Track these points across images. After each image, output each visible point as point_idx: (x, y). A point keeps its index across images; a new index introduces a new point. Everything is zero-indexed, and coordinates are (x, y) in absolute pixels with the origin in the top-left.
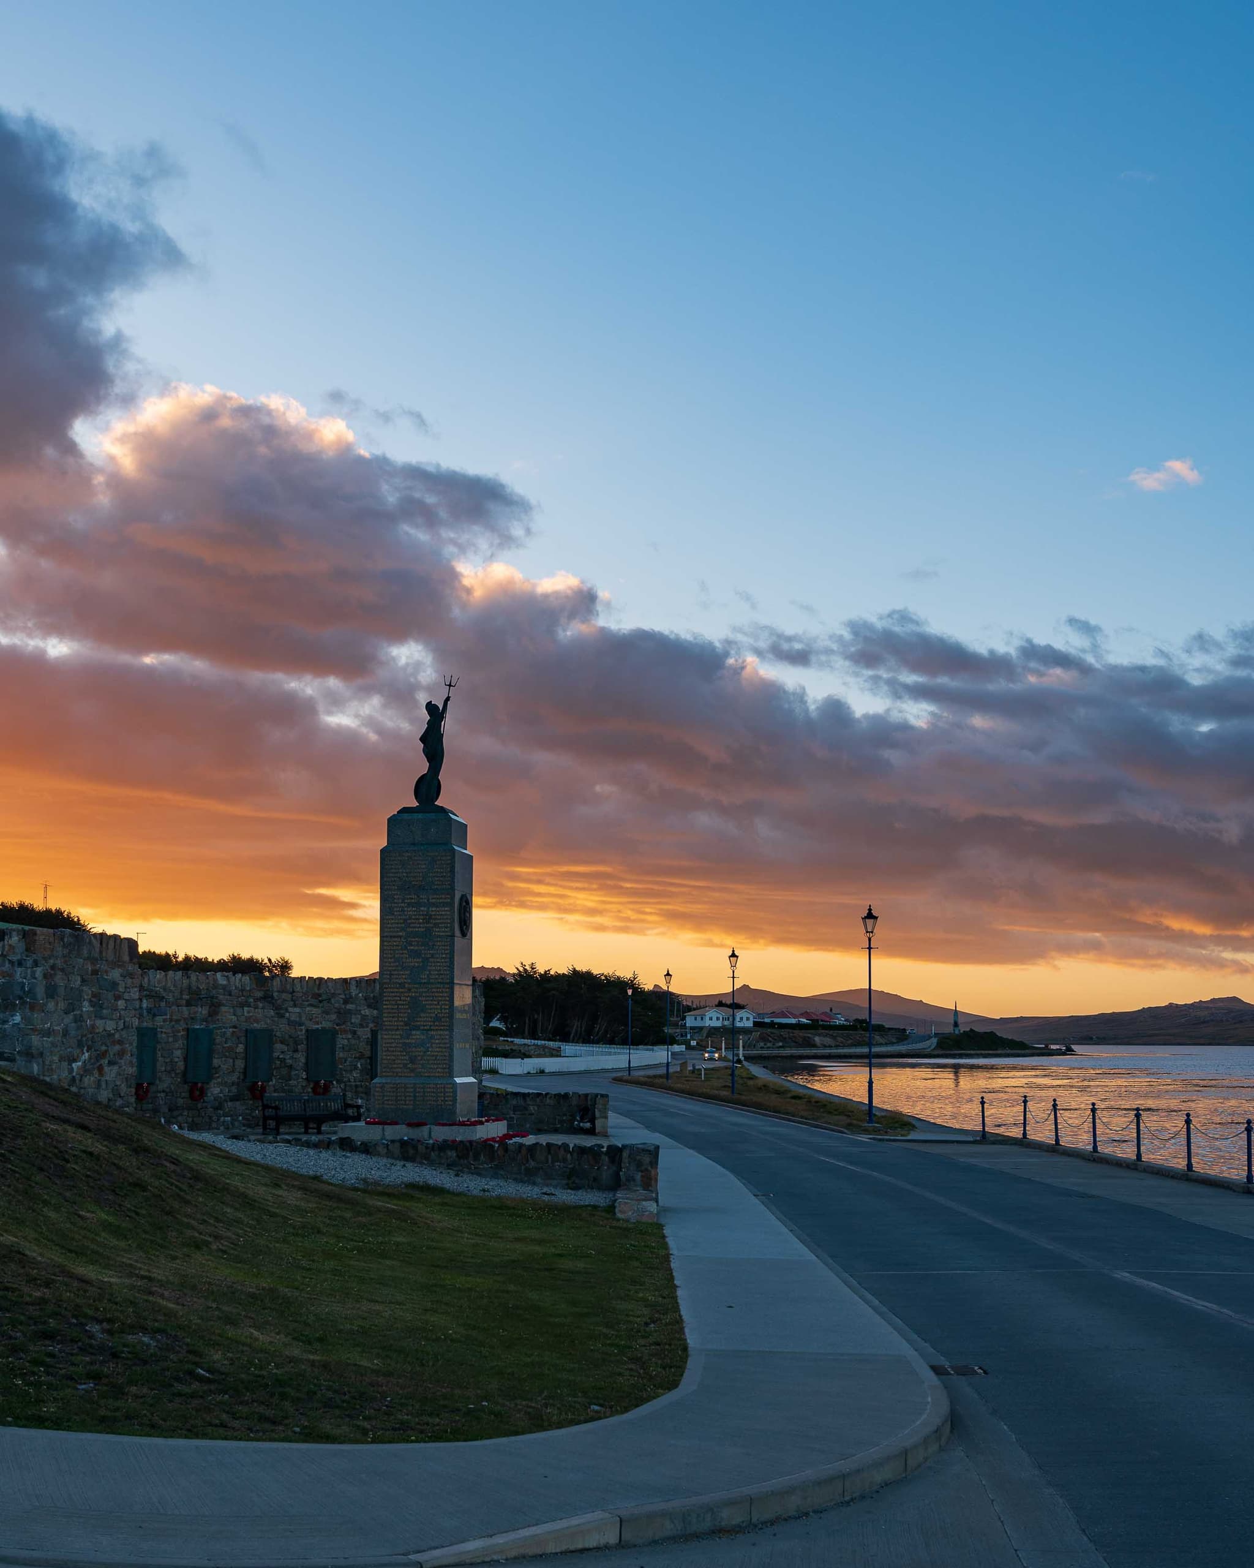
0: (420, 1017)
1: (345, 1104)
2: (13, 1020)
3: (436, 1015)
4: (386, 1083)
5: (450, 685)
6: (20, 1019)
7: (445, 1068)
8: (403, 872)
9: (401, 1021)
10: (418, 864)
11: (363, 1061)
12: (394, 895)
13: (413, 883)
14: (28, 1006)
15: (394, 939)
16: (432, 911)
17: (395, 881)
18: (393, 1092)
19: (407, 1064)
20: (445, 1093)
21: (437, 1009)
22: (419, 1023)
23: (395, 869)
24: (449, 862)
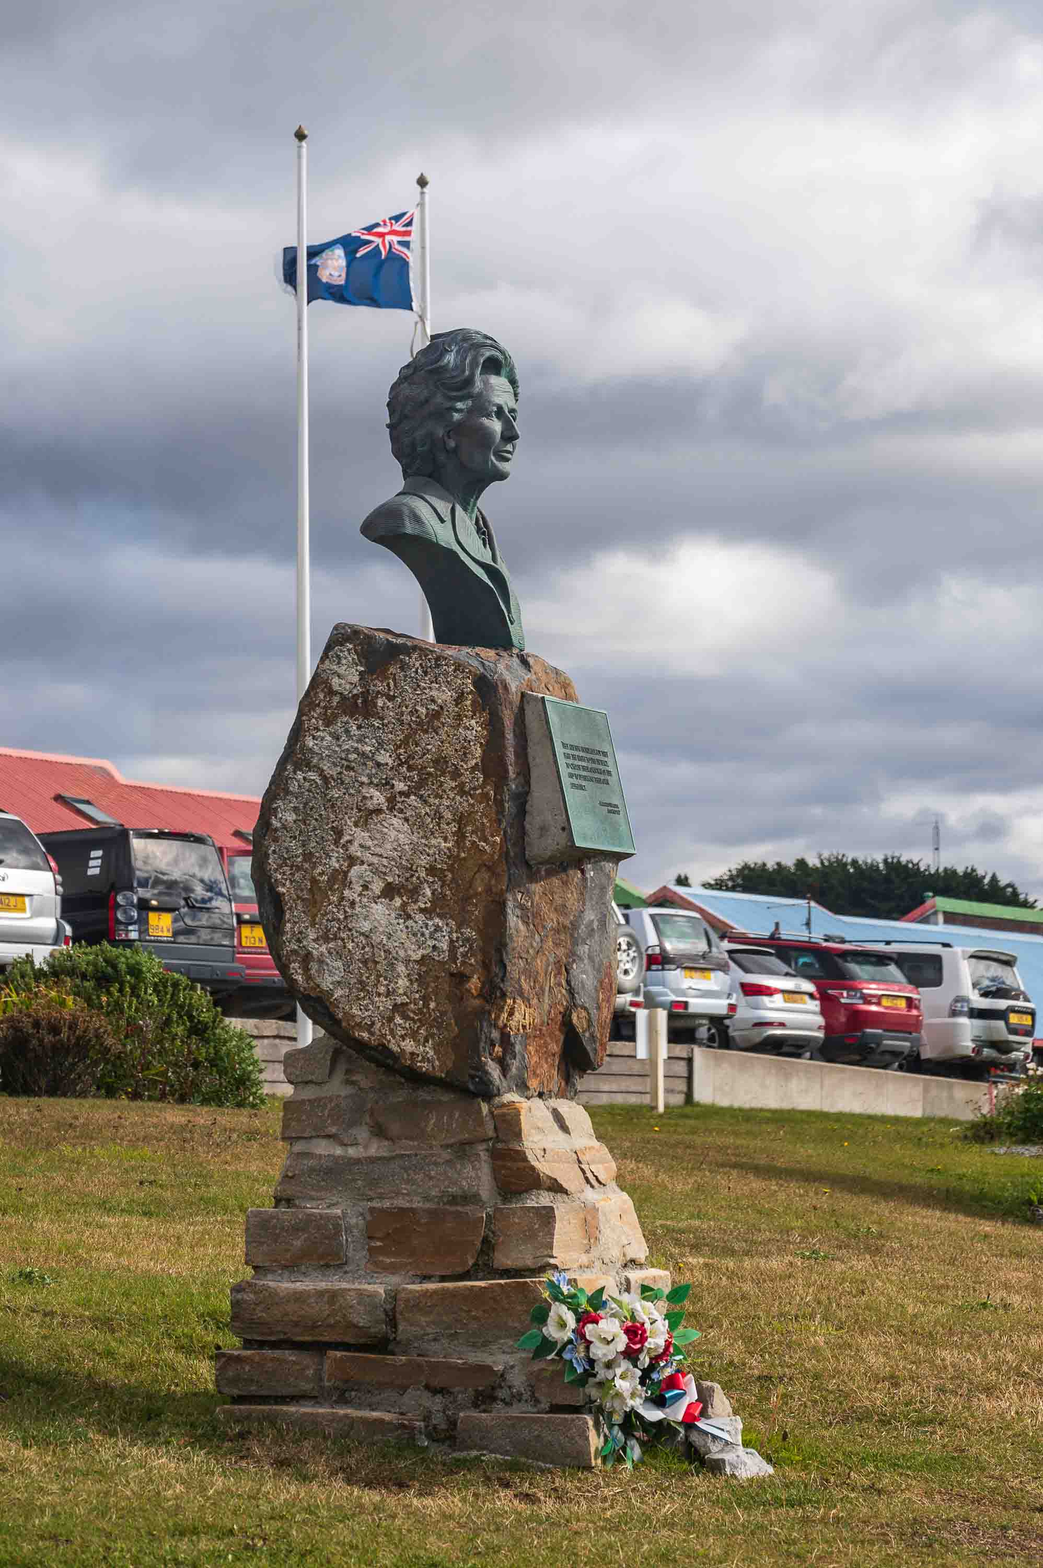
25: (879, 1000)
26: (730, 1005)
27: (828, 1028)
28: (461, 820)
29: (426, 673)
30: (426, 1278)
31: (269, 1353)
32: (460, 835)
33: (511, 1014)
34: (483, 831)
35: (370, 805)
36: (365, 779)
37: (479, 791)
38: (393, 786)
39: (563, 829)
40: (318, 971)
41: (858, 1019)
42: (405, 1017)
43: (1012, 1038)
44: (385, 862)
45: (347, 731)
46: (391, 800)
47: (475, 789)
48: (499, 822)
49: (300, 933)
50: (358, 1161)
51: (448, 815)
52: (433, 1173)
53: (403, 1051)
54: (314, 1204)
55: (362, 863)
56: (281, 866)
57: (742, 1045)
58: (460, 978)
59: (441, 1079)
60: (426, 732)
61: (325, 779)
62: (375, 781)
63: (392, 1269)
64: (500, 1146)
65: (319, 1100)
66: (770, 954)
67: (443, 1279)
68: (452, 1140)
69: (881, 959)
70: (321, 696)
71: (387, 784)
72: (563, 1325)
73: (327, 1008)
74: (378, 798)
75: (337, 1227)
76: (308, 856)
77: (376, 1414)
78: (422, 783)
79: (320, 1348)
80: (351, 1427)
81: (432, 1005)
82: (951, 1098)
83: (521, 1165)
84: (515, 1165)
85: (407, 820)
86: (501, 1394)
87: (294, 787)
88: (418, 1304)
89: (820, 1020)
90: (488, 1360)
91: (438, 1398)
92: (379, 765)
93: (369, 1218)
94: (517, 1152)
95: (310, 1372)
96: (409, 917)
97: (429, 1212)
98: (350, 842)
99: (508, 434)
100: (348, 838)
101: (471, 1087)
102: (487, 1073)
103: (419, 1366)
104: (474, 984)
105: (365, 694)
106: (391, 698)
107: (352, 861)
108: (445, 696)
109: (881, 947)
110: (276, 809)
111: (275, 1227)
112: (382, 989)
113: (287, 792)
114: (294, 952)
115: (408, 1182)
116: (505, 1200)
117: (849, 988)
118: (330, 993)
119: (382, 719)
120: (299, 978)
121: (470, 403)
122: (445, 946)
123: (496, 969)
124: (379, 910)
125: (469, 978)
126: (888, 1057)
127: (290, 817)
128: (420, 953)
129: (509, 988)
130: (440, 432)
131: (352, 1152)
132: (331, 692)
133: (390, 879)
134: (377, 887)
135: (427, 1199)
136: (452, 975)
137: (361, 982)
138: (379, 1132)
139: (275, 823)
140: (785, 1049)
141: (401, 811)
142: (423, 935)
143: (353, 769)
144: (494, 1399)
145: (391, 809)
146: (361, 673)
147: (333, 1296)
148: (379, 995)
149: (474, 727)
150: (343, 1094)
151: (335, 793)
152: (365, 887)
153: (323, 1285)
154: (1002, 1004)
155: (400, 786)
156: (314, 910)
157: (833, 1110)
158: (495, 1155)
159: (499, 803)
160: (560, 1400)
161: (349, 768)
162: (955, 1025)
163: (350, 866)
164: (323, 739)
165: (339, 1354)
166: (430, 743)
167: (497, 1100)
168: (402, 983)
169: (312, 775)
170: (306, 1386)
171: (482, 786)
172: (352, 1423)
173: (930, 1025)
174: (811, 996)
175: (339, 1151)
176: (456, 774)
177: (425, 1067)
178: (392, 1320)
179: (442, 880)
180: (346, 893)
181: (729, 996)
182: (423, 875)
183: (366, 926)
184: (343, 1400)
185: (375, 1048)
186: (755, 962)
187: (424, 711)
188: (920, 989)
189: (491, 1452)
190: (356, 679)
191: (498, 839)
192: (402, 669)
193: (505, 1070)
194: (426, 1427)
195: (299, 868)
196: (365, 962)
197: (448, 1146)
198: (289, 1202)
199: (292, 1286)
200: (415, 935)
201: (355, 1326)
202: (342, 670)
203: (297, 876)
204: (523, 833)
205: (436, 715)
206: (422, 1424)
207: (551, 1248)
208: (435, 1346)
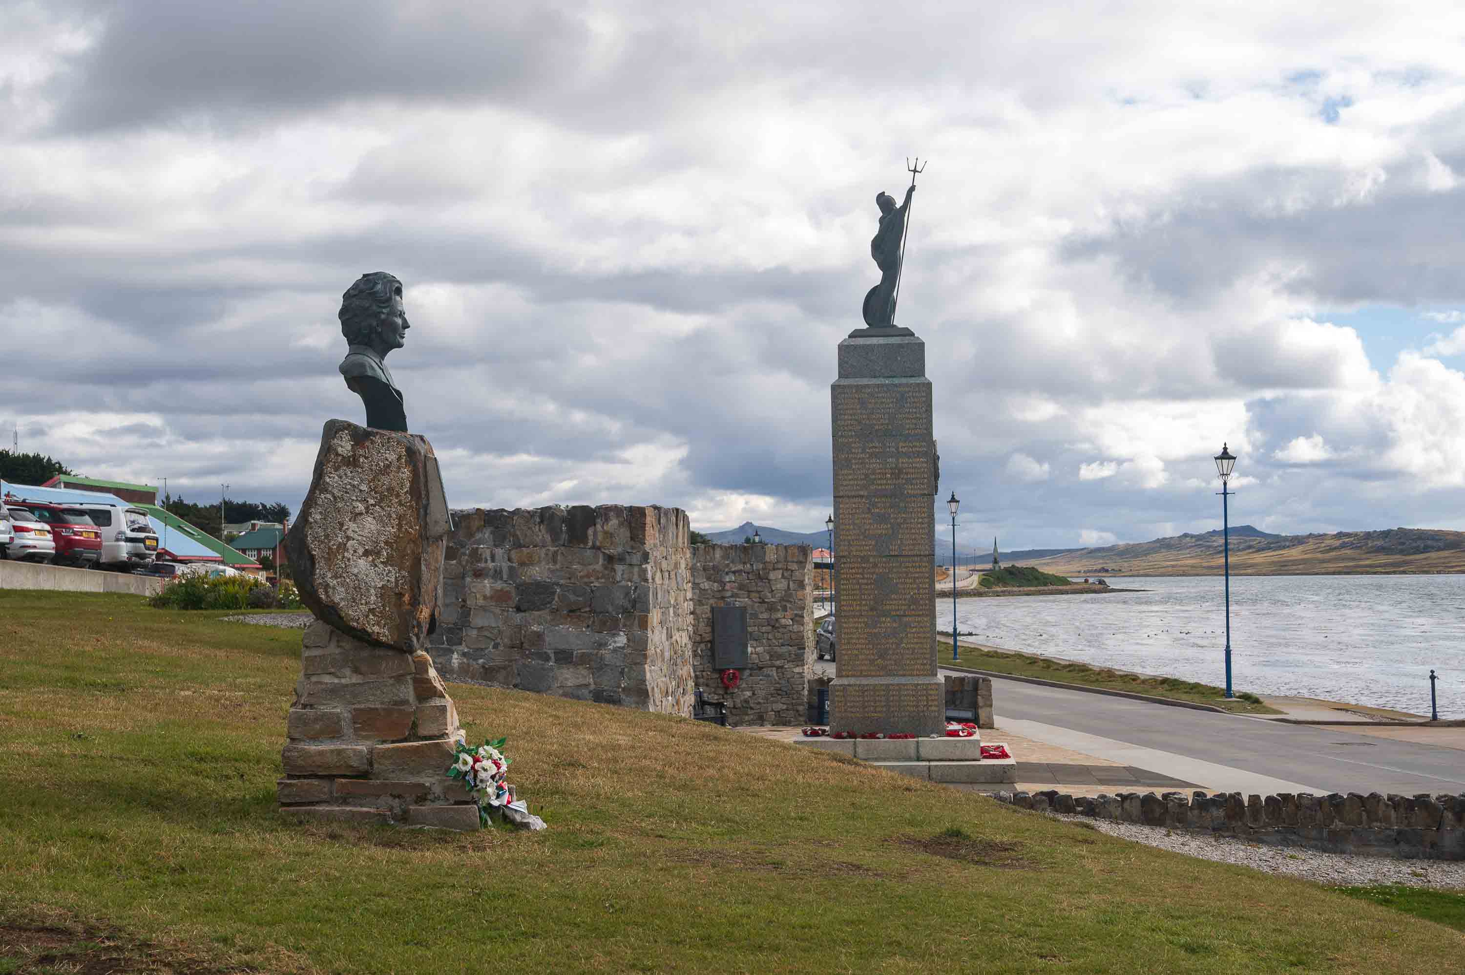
0: (892, 600)
1: (701, 701)
2: (615, 642)
3: (912, 596)
4: (849, 685)
5: (915, 171)
6: (625, 641)
7: (925, 664)
8: (861, 414)
9: (865, 605)
10: (882, 403)
11: (703, 646)
12: (852, 442)
13: (877, 427)
14: (636, 622)
15: (852, 500)
16: (902, 463)
17: (851, 425)
18: (859, 696)
19: (874, 660)
20: (927, 695)
21: (912, 589)
22: (888, 607)
23: (852, 409)
24: (924, 399)
25: (80, 534)
26: (10, 537)
27: (56, 548)
28: (400, 518)
29: (383, 446)
30: (384, 742)
31: (306, 781)
32: (400, 525)
33: (421, 612)
34: (411, 524)
35: (357, 511)
36: (354, 498)
37: (408, 504)
38: (368, 501)
39: (446, 522)
40: (333, 593)
41: (70, 543)
42: (374, 615)
43: (147, 552)
44: (364, 539)
45: (346, 474)
46: (367, 508)
47: (407, 503)
48: (418, 519)
49: (324, 574)
50: (347, 686)
51: (394, 516)
52: (385, 690)
53: (374, 632)
54: (325, 707)
55: (354, 539)
56: (313, 541)
57: (14, 557)
58: (400, 595)
59: (391, 645)
60: (383, 475)
61: (335, 498)
62: (359, 499)
63: (366, 738)
64: (418, 676)
65: (324, 655)
66: (26, 511)
67: (393, 742)
68: (394, 674)
69: (81, 513)
70: (333, 456)
71: (365, 500)
72: (465, 763)
73: (336, 611)
74: (361, 507)
75: (338, 717)
76: (327, 536)
77: (365, 809)
78: (381, 500)
79: (331, 778)
80: (353, 816)
81: (387, 609)
82: (117, 583)
83: (429, 685)
84: (425, 686)
85: (374, 518)
86: (429, 797)
87: (320, 502)
88: (384, 754)
89: (53, 544)
90: (421, 781)
91: (397, 800)
92: (361, 491)
93: (354, 713)
94: (427, 679)
95: (326, 790)
96: (376, 566)
97: (384, 709)
98: (347, 529)
99: (405, 325)
100: (346, 527)
101: (405, 649)
102: (412, 641)
103: (386, 785)
104: (406, 598)
105: (354, 456)
106: (366, 458)
107: (348, 538)
108: (392, 457)
109: (78, 506)
110: (311, 513)
111: (305, 719)
112: (363, 602)
113: (316, 504)
114: (320, 583)
115: (373, 695)
116: (420, 702)
117: (66, 528)
118: (339, 604)
119: (362, 468)
120: (323, 597)
121: (388, 309)
122: (393, 580)
123: (416, 590)
124: (362, 562)
125: (404, 595)
126: (85, 562)
127: (318, 517)
128: (382, 583)
129: (421, 599)
130: (375, 324)
131: (343, 681)
132: (337, 454)
133: (367, 548)
134: (361, 551)
135: (382, 703)
136: (396, 594)
137: (353, 598)
138: (356, 671)
139: (311, 520)
140: (36, 559)
141: (372, 514)
142: (383, 574)
143: (348, 493)
144: (425, 799)
145: (367, 512)
146: (352, 445)
147: (339, 752)
148: (362, 604)
149: (406, 473)
150: (337, 652)
151: (340, 505)
152: (355, 551)
153: (332, 747)
154: (142, 535)
155: (372, 502)
156: (330, 563)
157: (60, 590)
158: (416, 681)
159: (418, 510)
160: (458, 799)
161: (346, 492)
162: (119, 545)
163: (347, 541)
164: (334, 478)
165: (343, 780)
166: (385, 480)
167: (414, 654)
168: (373, 598)
169: (329, 496)
170: (324, 797)
171: (410, 502)
172: (353, 814)
173: (106, 546)
174: (49, 532)
175: (336, 681)
176: (398, 495)
177: (384, 639)
178: (371, 764)
179: (392, 547)
180: (346, 554)
181: (10, 533)
182: (383, 545)
183: (356, 571)
184: (345, 802)
185: (360, 631)
186: (19, 515)
187: (382, 464)
188: (101, 528)
189: (427, 825)
190: (350, 448)
191: (417, 527)
192: (372, 443)
193: (418, 639)
194: (392, 814)
195: (322, 542)
196: (355, 588)
197: (391, 678)
198: (311, 706)
199: (317, 748)
200: (379, 575)
201: (352, 766)
202: (343, 444)
203: (322, 546)
204: (426, 524)
205: (388, 466)
206: (390, 813)
207: (446, 725)
208: (392, 775)
